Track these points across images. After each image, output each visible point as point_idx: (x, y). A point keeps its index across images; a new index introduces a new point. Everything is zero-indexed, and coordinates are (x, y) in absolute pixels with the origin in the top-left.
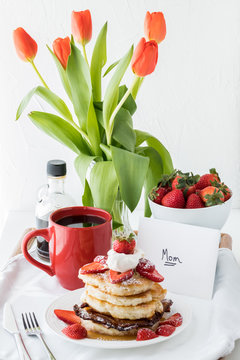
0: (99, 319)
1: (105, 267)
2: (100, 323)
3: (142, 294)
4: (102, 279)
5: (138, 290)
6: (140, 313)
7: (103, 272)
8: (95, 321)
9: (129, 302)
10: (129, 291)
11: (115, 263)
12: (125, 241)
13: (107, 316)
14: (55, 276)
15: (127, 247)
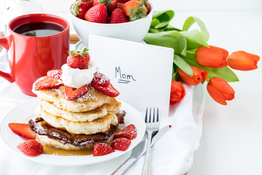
0: (55, 134)
1: (59, 83)
2: (55, 138)
3: (97, 110)
4: (57, 95)
5: (93, 106)
6: (95, 128)
7: (57, 87)
8: (51, 137)
9: (84, 118)
10: (85, 107)
11: (70, 79)
12: (79, 56)
13: (63, 131)
14: (14, 83)
15: (82, 63)
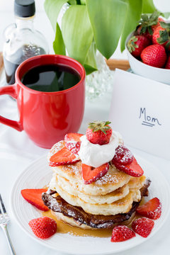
0: (70, 213)
1: (77, 159)
2: (70, 217)
4: (74, 174)
5: (113, 188)
7: (74, 163)
8: (66, 214)
9: (103, 200)
10: (104, 190)
12: (100, 131)
